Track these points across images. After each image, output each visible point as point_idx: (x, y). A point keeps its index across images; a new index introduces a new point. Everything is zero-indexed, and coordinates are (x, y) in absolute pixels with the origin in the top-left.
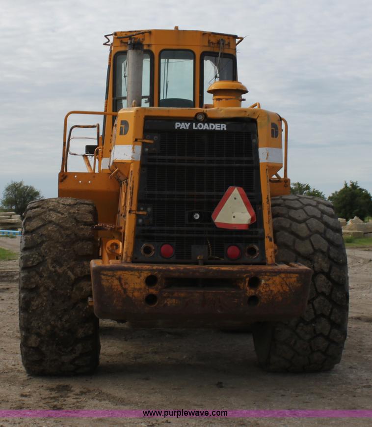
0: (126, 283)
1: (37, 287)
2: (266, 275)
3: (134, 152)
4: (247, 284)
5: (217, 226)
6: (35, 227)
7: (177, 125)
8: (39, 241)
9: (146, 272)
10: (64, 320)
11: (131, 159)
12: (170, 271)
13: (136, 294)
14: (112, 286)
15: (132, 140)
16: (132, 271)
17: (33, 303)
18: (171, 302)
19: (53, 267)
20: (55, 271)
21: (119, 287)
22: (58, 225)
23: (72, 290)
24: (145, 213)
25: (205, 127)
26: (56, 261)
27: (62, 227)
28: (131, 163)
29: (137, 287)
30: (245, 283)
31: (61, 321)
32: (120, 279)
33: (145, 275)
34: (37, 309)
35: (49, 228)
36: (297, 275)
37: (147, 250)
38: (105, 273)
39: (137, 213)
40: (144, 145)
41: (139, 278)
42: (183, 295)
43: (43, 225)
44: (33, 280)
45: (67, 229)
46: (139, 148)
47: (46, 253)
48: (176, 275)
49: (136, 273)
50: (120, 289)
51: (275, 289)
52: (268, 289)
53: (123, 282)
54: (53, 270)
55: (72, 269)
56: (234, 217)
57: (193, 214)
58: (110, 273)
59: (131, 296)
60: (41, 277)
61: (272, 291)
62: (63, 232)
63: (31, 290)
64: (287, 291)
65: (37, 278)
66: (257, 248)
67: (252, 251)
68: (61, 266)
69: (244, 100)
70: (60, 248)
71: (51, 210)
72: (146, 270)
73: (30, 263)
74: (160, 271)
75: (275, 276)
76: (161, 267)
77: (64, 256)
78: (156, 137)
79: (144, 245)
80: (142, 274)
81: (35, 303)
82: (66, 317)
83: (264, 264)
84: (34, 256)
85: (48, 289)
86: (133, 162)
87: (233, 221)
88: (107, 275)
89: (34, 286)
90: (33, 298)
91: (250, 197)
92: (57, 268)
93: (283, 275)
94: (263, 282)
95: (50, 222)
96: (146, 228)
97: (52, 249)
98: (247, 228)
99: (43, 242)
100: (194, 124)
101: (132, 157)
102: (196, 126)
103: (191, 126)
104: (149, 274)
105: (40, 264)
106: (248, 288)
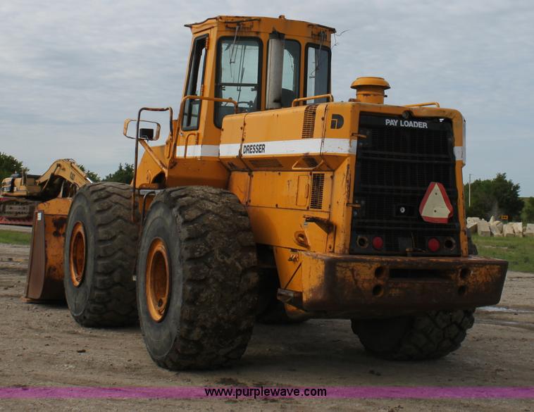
0: (358, 274)
1: (206, 279)
2: (475, 266)
3: (350, 146)
4: (459, 275)
5: (425, 220)
6: (195, 217)
7: (388, 122)
8: (203, 231)
9: (376, 264)
10: (231, 312)
11: (347, 153)
12: (396, 262)
13: (366, 285)
14: (345, 277)
15: (348, 134)
16: (364, 262)
17: (202, 295)
18: (395, 292)
19: (222, 258)
20: (224, 262)
21: (351, 278)
22: (217, 214)
23: (240, 281)
24: (359, 206)
25: (410, 124)
26: (224, 252)
27: (221, 217)
28: (346, 157)
29: (368, 278)
30: (457, 274)
31: (228, 313)
32: (352, 270)
33: (375, 266)
34: (206, 300)
35: (210, 218)
36: (499, 266)
37: (362, 242)
38: (340, 264)
39: (354, 206)
40: (359, 140)
41: (370, 269)
42: (406, 285)
43: (202, 215)
44: (202, 271)
45: (227, 219)
46: (355, 142)
47: (212, 243)
48: (402, 266)
49: (368, 265)
50: (352, 279)
51: (480, 279)
52: (475, 280)
53: (355, 273)
54: (222, 260)
55: (239, 260)
56: (435, 211)
57: (400, 207)
58: (344, 264)
59: (360, 286)
60: (210, 267)
61: (478, 281)
62: (224, 222)
63: (200, 282)
64: (490, 281)
65: (206, 269)
66: (454, 241)
67: (449, 244)
68: (229, 256)
69: (386, 96)
70: (225, 238)
71: (202, 199)
72: (377, 262)
73: (198, 253)
74: (388, 262)
75: (482, 267)
76: (389, 259)
77: (230, 247)
78: (368, 133)
79: (359, 237)
80: (373, 265)
81: (203, 295)
82: (233, 309)
83: (459, 256)
84: (201, 246)
85: (217, 280)
86: (349, 155)
87: (435, 216)
88: (341, 266)
89: (203, 277)
90: (203, 290)
91: (449, 193)
92: (226, 259)
93: (488, 267)
94: (472, 273)
95: (208, 211)
96: (362, 220)
97: (217, 239)
98: (446, 222)
99: (207, 233)
100: (401, 121)
101: (349, 151)
102: (403, 124)
103: (399, 123)
104: (379, 266)
105: (207, 255)
106: (459, 279)
